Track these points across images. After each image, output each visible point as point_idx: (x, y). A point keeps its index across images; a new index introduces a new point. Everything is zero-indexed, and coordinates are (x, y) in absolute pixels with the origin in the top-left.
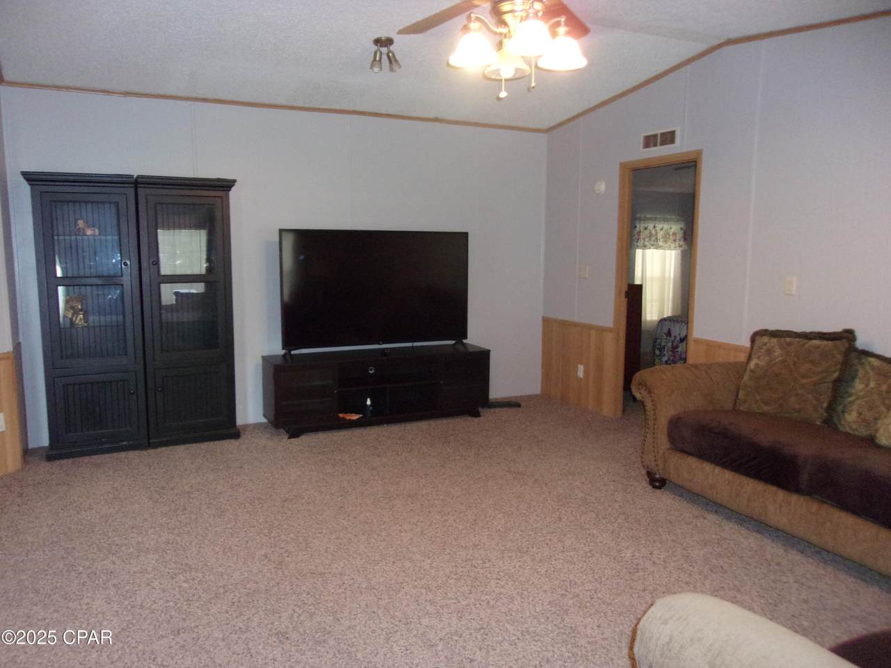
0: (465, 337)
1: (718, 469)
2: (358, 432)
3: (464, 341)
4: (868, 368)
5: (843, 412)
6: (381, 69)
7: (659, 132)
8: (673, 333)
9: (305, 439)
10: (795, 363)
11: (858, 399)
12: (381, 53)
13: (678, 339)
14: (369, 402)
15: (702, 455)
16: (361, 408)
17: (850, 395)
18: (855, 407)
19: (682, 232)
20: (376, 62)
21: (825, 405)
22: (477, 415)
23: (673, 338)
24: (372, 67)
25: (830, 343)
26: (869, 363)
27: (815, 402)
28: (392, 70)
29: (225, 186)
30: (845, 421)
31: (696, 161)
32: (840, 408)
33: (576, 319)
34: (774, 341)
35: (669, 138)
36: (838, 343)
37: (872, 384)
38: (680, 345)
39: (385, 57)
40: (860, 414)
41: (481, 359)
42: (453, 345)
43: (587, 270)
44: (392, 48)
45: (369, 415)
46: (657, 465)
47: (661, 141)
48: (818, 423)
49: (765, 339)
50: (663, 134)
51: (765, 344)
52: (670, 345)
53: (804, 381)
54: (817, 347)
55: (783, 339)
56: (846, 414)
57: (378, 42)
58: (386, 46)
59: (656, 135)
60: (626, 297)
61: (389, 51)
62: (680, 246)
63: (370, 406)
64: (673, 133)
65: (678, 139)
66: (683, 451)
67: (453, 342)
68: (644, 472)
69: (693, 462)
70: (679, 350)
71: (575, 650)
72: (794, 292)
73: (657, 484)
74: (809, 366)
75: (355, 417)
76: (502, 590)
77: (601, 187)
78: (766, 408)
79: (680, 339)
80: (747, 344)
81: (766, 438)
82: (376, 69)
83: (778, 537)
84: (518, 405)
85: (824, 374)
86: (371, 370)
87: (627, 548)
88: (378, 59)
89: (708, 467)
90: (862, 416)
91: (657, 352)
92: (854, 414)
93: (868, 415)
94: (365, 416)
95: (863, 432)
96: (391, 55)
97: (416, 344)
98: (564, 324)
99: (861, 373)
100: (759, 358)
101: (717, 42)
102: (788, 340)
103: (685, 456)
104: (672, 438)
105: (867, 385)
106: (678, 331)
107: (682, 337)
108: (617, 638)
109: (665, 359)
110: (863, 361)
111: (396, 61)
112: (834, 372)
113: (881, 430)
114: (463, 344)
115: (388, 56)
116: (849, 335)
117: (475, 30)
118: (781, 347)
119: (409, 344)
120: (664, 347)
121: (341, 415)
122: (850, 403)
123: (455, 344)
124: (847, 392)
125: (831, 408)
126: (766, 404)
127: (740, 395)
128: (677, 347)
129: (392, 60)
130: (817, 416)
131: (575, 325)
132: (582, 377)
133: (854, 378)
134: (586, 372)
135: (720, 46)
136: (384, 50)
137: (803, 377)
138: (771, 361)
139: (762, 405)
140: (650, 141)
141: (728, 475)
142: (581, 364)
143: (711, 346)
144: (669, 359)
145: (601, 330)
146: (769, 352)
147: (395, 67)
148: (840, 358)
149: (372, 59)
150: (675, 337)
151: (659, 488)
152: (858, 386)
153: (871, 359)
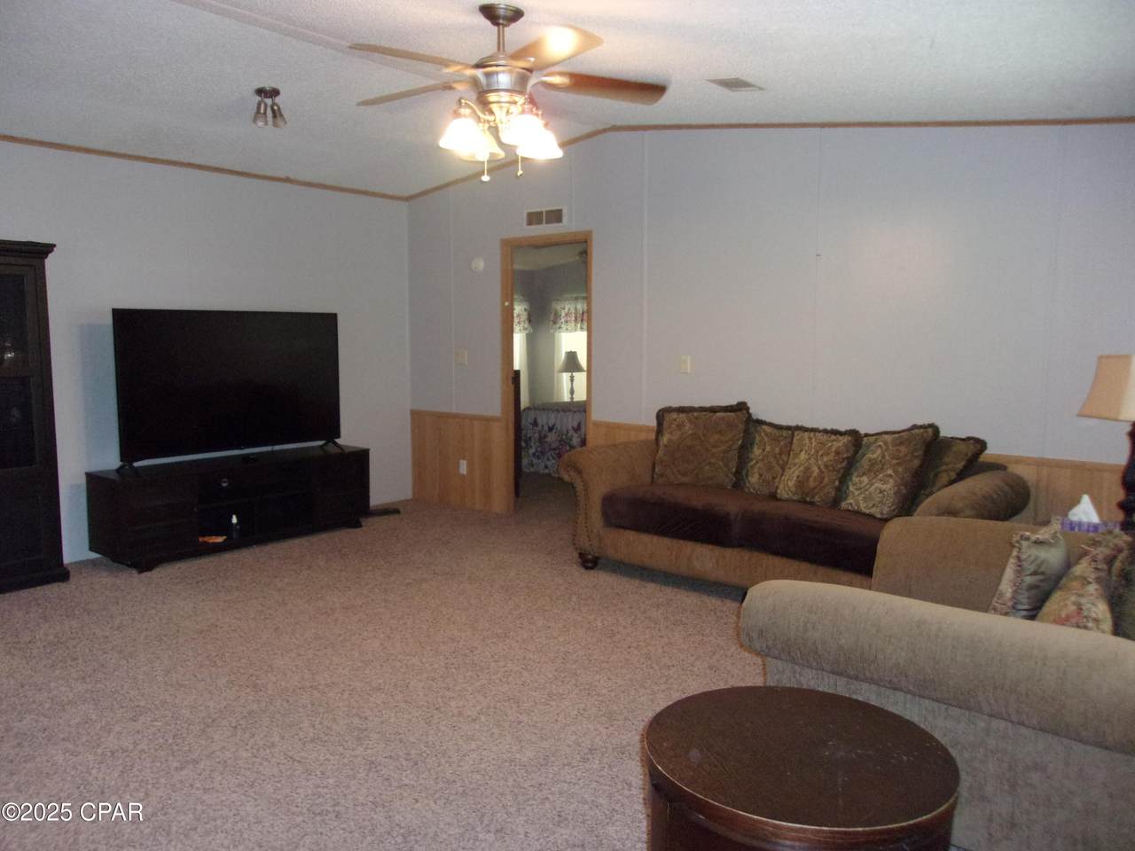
0: (338, 436)
1: (655, 539)
2: (227, 556)
3: (337, 440)
4: (763, 434)
5: (747, 476)
6: (266, 124)
7: (544, 210)
8: (539, 421)
9: (160, 574)
10: (704, 435)
11: (757, 462)
12: (266, 105)
13: (546, 428)
14: (234, 520)
15: (637, 527)
16: (225, 528)
17: (752, 460)
18: (756, 470)
19: (525, 313)
20: (260, 115)
21: (734, 470)
22: (358, 525)
23: (540, 428)
24: (255, 120)
25: (733, 414)
26: (764, 431)
27: (725, 469)
28: (275, 125)
29: (39, 252)
30: (749, 482)
31: (586, 242)
32: (744, 472)
33: (454, 411)
34: (683, 416)
35: (556, 216)
36: (739, 413)
37: (768, 448)
38: (549, 434)
39: (269, 112)
40: (761, 475)
41: (359, 460)
42: (321, 447)
43: (466, 354)
44: (277, 100)
45: (235, 535)
46: (591, 545)
47: (546, 220)
48: (729, 487)
49: (674, 415)
50: (547, 212)
51: (675, 420)
52: (537, 435)
53: (714, 450)
54: (723, 419)
55: (690, 415)
56: (750, 478)
57: (260, 92)
58: (271, 97)
59: (541, 213)
60: (513, 383)
61: (274, 104)
62: (525, 329)
63: (237, 524)
64: (560, 211)
65: (565, 219)
66: (619, 527)
67: (321, 443)
68: (576, 555)
69: (631, 535)
70: (548, 439)
71: (600, 698)
72: (689, 371)
73: (590, 565)
74: (717, 436)
75: (220, 539)
76: (506, 669)
77: (480, 264)
78: (683, 479)
79: (549, 427)
80: (654, 423)
81: (698, 501)
82: (260, 124)
83: (712, 591)
84: (397, 511)
85: (731, 443)
86: (225, 482)
87: (595, 619)
88: (262, 111)
89: (646, 538)
90: (763, 477)
91: (523, 444)
92: (757, 476)
93: (768, 476)
94: (230, 538)
95: (765, 491)
96: (276, 108)
97: (277, 448)
98: (441, 417)
99: (758, 438)
100: (671, 433)
101: (601, 127)
102: (695, 414)
103: (622, 531)
104: (605, 515)
105: (764, 450)
106: (545, 420)
107: (551, 425)
108: (630, 683)
109: (532, 451)
110: (759, 428)
111: (281, 115)
112: (738, 440)
113: (781, 486)
114: (335, 444)
115: (273, 111)
116: (742, 407)
117: (465, 116)
118: (690, 421)
119: (269, 448)
120: (530, 438)
121: (201, 539)
122: (752, 466)
123: (324, 445)
124: (748, 458)
125: (738, 473)
126: (683, 475)
127: (657, 470)
128: (546, 436)
129: (277, 114)
130: (728, 480)
131: (456, 416)
132: (465, 473)
133: (752, 444)
134: (470, 466)
135: (605, 131)
136: (269, 101)
137: (714, 447)
138: (682, 434)
139: (679, 476)
140: (534, 218)
141: (666, 541)
142: (464, 459)
143: (611, 428)
144: (537, 451)
145: (487, 420)
146: (680, 426)
147: (279, 120)
148: (741, 427)
149: (255, 111)
150: (543, 426)
151: (592, 568)
152: (757, 451)
153: (765, 427)
